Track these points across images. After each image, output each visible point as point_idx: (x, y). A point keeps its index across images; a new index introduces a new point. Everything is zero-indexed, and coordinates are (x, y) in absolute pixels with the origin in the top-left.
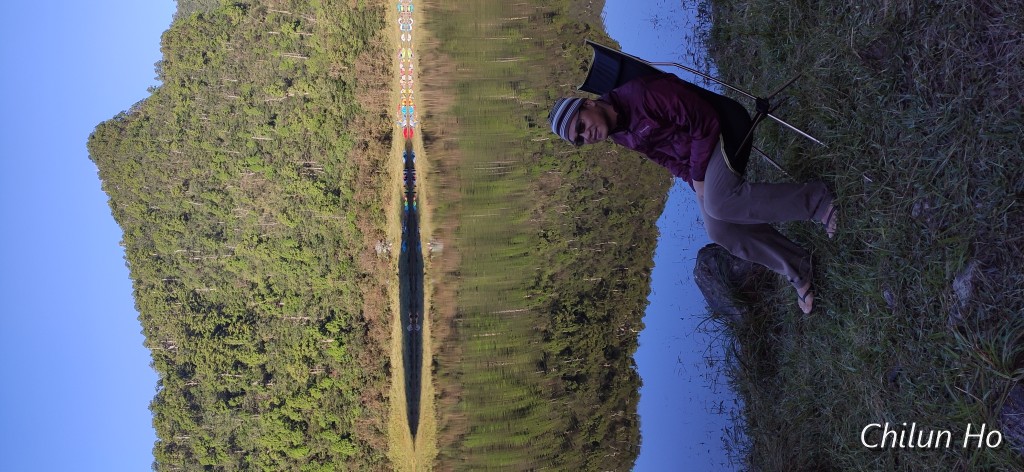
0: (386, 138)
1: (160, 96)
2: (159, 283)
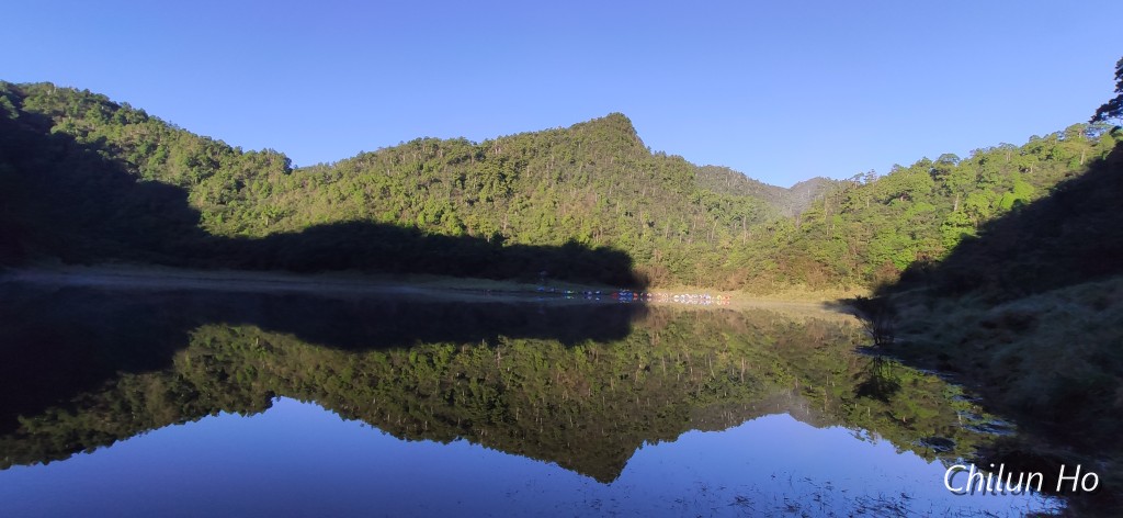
1: (645, 153)
2: (535, 146)
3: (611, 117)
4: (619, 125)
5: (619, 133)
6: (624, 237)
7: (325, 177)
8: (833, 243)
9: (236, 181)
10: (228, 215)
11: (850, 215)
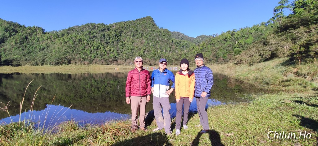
0: (151, 65)
1: (157, 28)
2: (125, 26)
3: (147, 17)
4: (150, 20)
5: (150, 22)
6: (153, 52)
7: (58, 35)
8: (208, 52)
9: (25, 36)
10: (24, 48)
11: (212, 45)
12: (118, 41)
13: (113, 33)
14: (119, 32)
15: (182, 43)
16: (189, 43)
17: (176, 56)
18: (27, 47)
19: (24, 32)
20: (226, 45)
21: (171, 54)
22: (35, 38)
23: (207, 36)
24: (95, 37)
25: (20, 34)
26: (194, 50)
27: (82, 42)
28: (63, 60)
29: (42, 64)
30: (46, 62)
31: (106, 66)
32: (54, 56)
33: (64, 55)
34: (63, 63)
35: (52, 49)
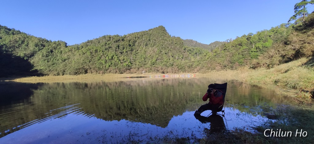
0: (163, 73)
1: (169, 36)
3: (159, 27)
4: (162, 29)
5: (162, 31)
6: (165, 60)
7: (78, 48)
8: (222, 58)
9: (51, 50)
10: (49, 60)
11: (226, 51)
12: (132, 50)
13: (127, 43)
14: (132, 42)
15: (195, 50)
16: (202, 50)
17: (189, 64)
18: (52, 60)
19: (50, 46)
20: (241, 49)
21: (183, 61)
22: (58, 51)
23: (221, 43)
24: (110, 47)
25: (46, 48)
26: (207, 57)
27: (98, 53)
28: (81, 70)
29: (63, 75)
30: (66, 72)
31: (119, 74)
32: (73, 67)
33: (82, 65)
34: (81, 72)
35: (72, 60)
